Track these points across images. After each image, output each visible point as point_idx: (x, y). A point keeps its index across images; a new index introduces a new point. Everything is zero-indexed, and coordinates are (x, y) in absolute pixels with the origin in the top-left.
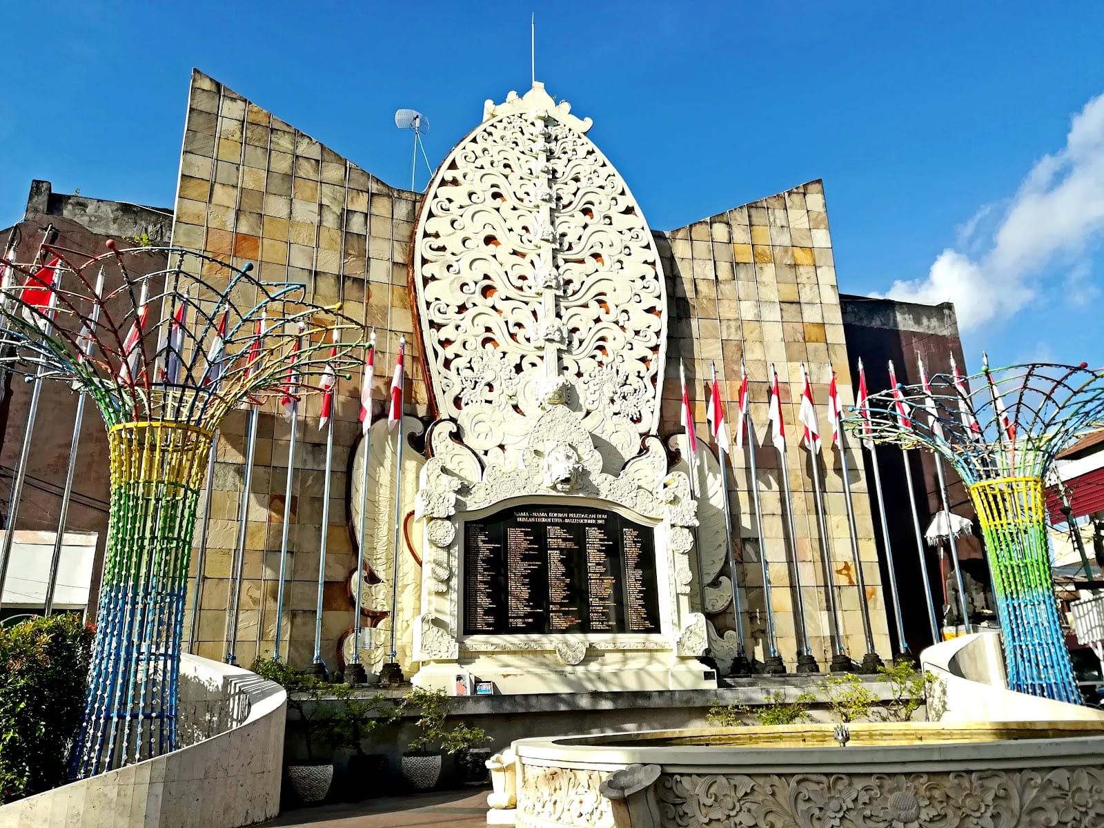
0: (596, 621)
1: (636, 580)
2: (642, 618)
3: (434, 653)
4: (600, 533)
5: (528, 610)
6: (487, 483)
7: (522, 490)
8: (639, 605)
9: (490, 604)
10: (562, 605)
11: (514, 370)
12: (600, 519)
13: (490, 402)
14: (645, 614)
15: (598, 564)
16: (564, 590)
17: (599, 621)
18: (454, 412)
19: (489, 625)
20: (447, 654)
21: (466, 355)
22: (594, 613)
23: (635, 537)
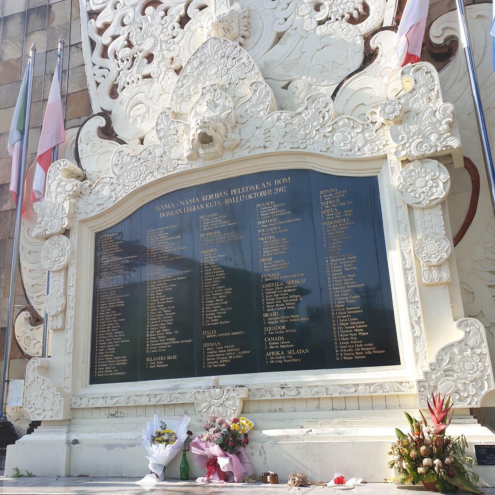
0: (275, 350)
1: (345, 273)
2: (359, 337)
3: (38, 412)
4: (279, 208)
5: (173, 341)
6: (112, 175)
7: (155, 173)
8: (353, 315)
9: (123, 338)
10: (219, 329)
11: (177, 25)
12: (279, 186)
13: (149, 76)
14: (365, 330)
15: (275, 257)
16: (223, 306)
17: (280, 350)
18: (107, 103)
19: (120, 368)
20: (51, 413)
21: (124, 32)
22: (271, 336)
23: (342, 200)
